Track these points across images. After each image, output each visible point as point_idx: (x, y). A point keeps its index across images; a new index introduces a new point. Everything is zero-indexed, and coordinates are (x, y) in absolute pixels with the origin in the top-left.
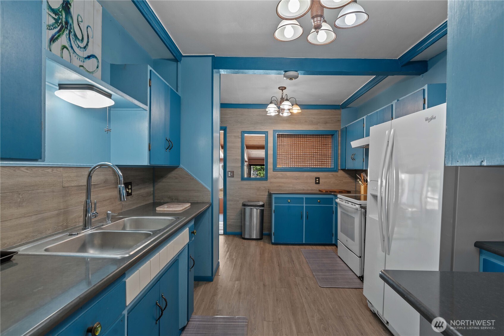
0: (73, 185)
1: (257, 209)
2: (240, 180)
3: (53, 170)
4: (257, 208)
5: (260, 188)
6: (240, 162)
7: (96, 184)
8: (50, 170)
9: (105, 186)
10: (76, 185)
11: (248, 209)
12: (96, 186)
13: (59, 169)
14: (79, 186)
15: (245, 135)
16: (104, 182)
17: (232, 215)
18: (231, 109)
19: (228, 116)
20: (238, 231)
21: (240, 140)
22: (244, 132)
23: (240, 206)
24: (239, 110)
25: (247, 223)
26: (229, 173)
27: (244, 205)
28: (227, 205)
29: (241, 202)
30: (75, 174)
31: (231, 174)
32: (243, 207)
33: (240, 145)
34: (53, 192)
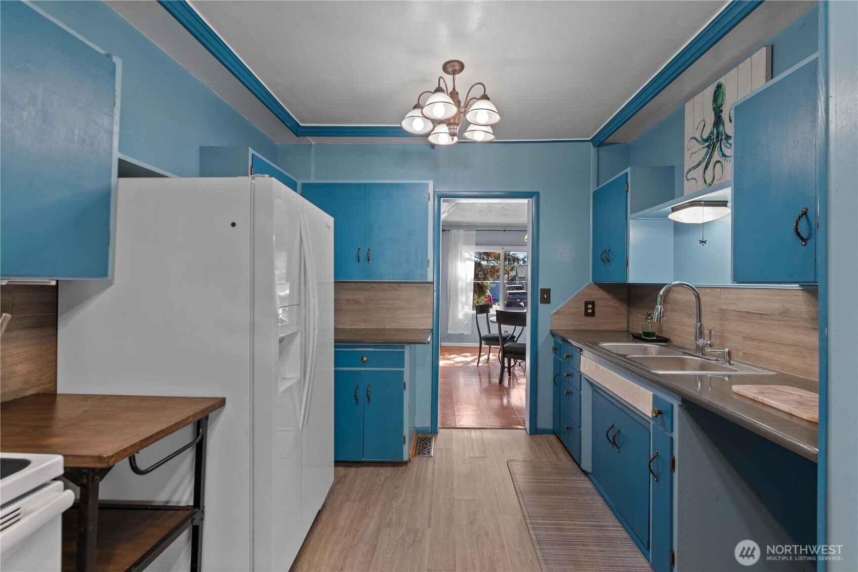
0: (730, 308)
3: (712, 291)
7: (765, 314)
8: (709, 291)
9: (782, 320)
10: (734, 309)
12: (764, 317)
13: (717, 290)
14: (739, 311)
16: (780, 314)
30: (734, 296)
34: (712, 312)
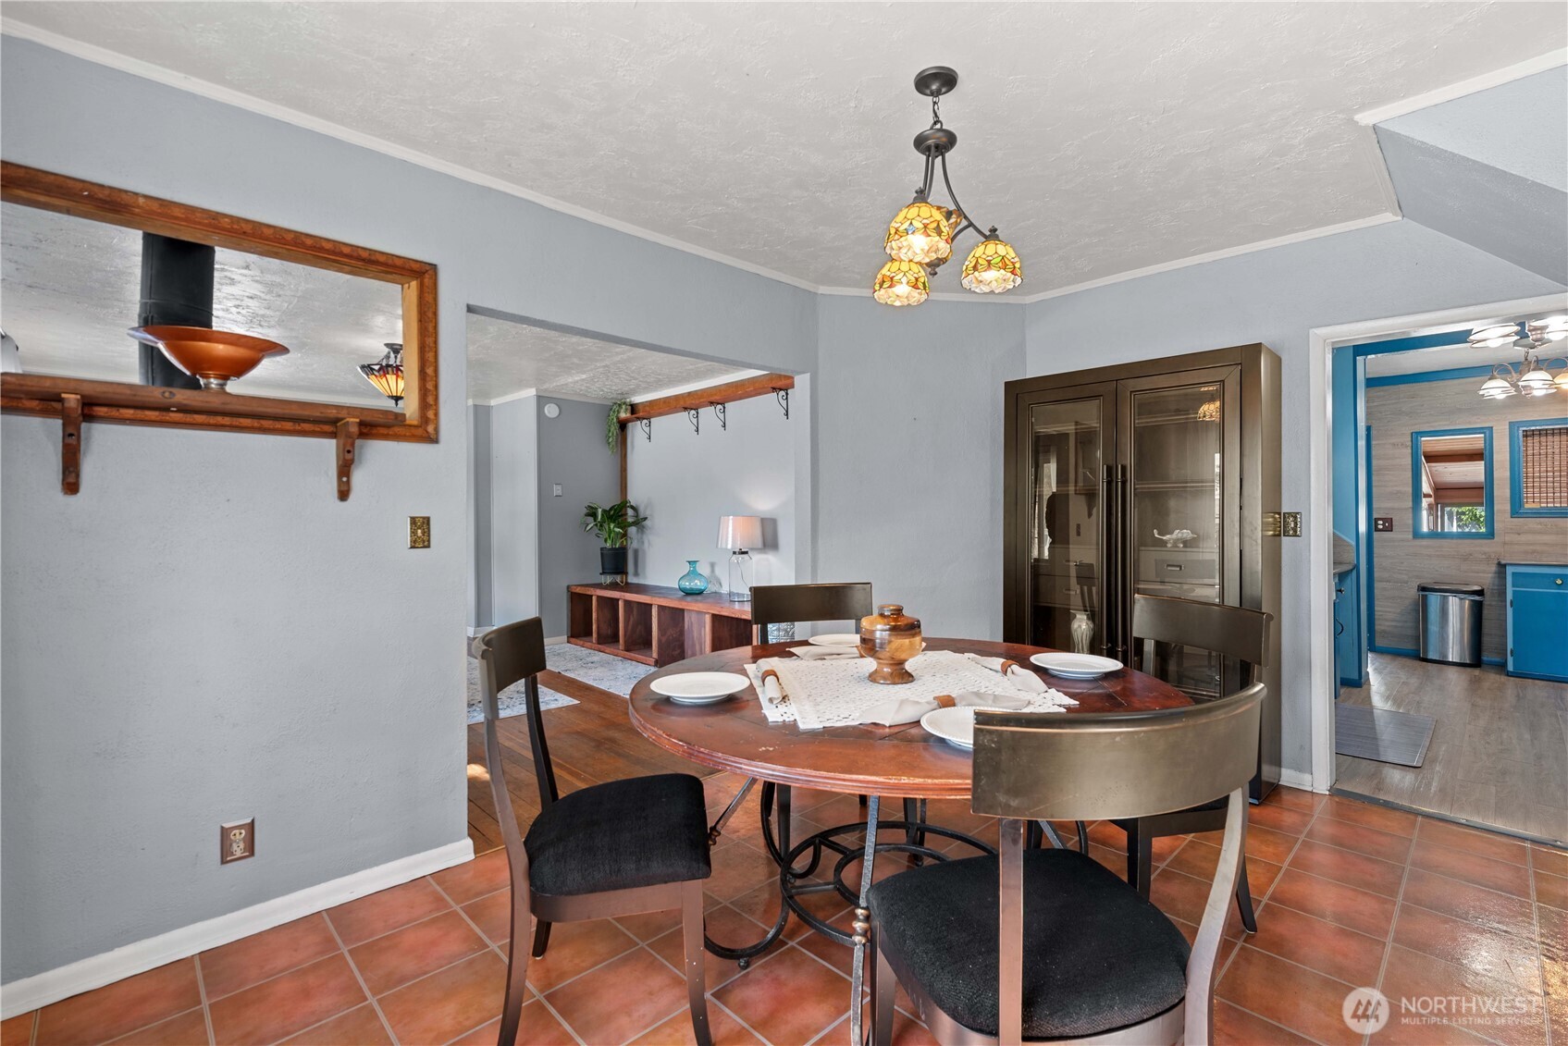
1: (1461, 599)
2: (1411, 536)
4: (1462, 596)
5: (1471, 555)
6: (1411, 498)
11: (1434, 599)
15: (1423, 439)
17: (1390, 612)
18: (1381, 388)
19: (1375, 404)
20: (1409, 646)
21: (1410, 451)
22: (1416, 436)
23: (1413, 592)
24: (1404, 388)
25: (1433, 628)
26: (1381, 522)
27: (1423, 589)
28: (1376, 591)
29: (1415, 585)
31: (1383, 525)
32: (1421, 593)
33: (1410, 462)
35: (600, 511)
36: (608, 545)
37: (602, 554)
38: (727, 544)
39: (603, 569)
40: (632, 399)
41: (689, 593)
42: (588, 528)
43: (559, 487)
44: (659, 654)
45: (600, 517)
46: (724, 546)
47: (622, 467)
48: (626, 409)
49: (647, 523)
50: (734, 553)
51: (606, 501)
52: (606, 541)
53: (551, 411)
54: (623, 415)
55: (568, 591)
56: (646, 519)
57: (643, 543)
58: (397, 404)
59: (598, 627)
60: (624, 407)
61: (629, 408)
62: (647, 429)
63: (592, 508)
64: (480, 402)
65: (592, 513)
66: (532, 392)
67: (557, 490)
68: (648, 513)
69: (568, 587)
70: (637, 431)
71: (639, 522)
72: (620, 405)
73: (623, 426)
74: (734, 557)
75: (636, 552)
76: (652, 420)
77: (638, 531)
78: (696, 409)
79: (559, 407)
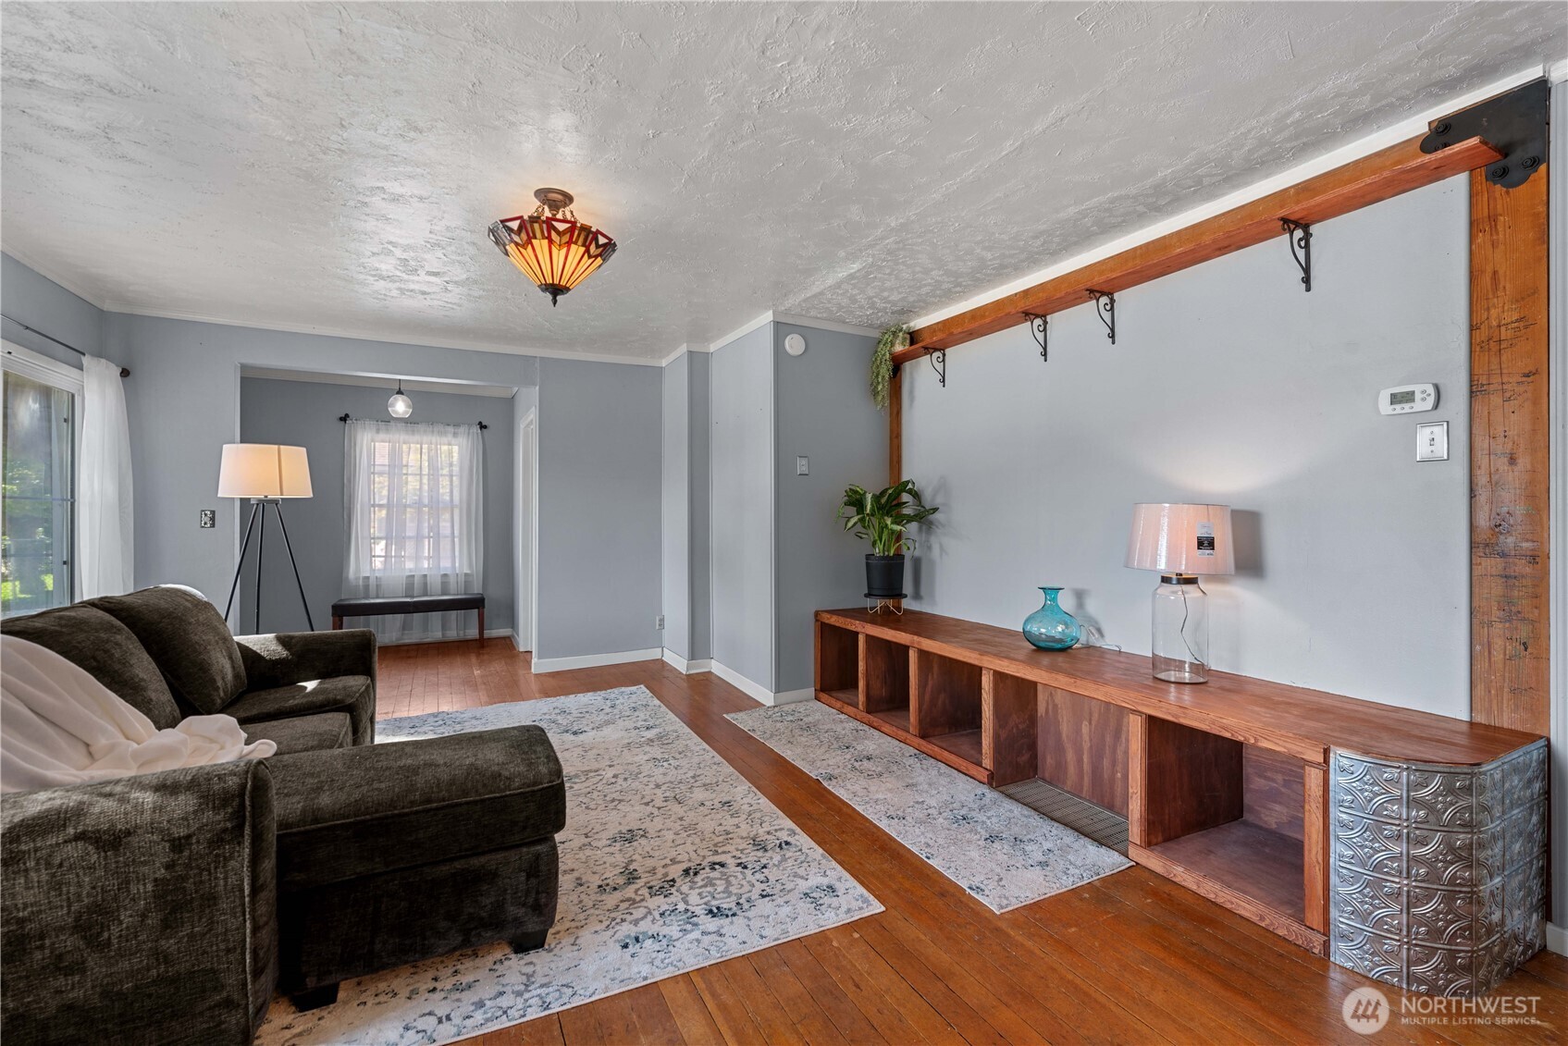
35: (869, 497)
36: (878, 551)
37: (868, 565)
38: (1155, 561)
39: (869, 588)
40: (912, 324)
41: (1045, 649)
42: (850, 524)
43: (804, 461)
44: (996, 761)
45: (869, 507)
46: (1148, 565)
47: (891, 431)
48: (904, 339)
49: (937, 516)
50: (1165, 580)
51: (872, 484)
52: (874, 544)
53: (794, 345)
54: (899, 348)
55: (817, 620)
56: (935, 510)
57: (929, 548)
58: (555, 302)
59: (868, 686)
60: (901, 334)
61: (908, 336)
62: (939, 367)
63: (856, 492)
64: (696, 348)
65: (856, 501)
66: (768, 317)
67: (802, 466)
68: (939, 501)
69: (817, 614)
70: (922, 372)
71: (924, 516)
72: (894, 333)
73: (897, 364)
74: (1167, 588)
75: (917, 563)
76: (948, 351)
77: (920, 529)
78: (1043, 316)
79: (805, 341)
